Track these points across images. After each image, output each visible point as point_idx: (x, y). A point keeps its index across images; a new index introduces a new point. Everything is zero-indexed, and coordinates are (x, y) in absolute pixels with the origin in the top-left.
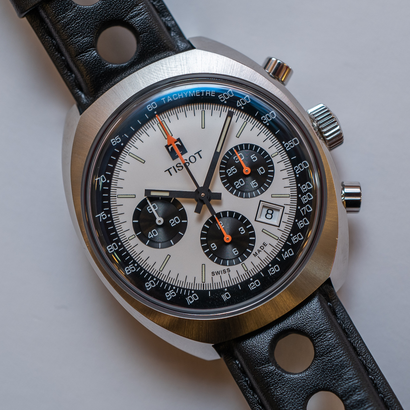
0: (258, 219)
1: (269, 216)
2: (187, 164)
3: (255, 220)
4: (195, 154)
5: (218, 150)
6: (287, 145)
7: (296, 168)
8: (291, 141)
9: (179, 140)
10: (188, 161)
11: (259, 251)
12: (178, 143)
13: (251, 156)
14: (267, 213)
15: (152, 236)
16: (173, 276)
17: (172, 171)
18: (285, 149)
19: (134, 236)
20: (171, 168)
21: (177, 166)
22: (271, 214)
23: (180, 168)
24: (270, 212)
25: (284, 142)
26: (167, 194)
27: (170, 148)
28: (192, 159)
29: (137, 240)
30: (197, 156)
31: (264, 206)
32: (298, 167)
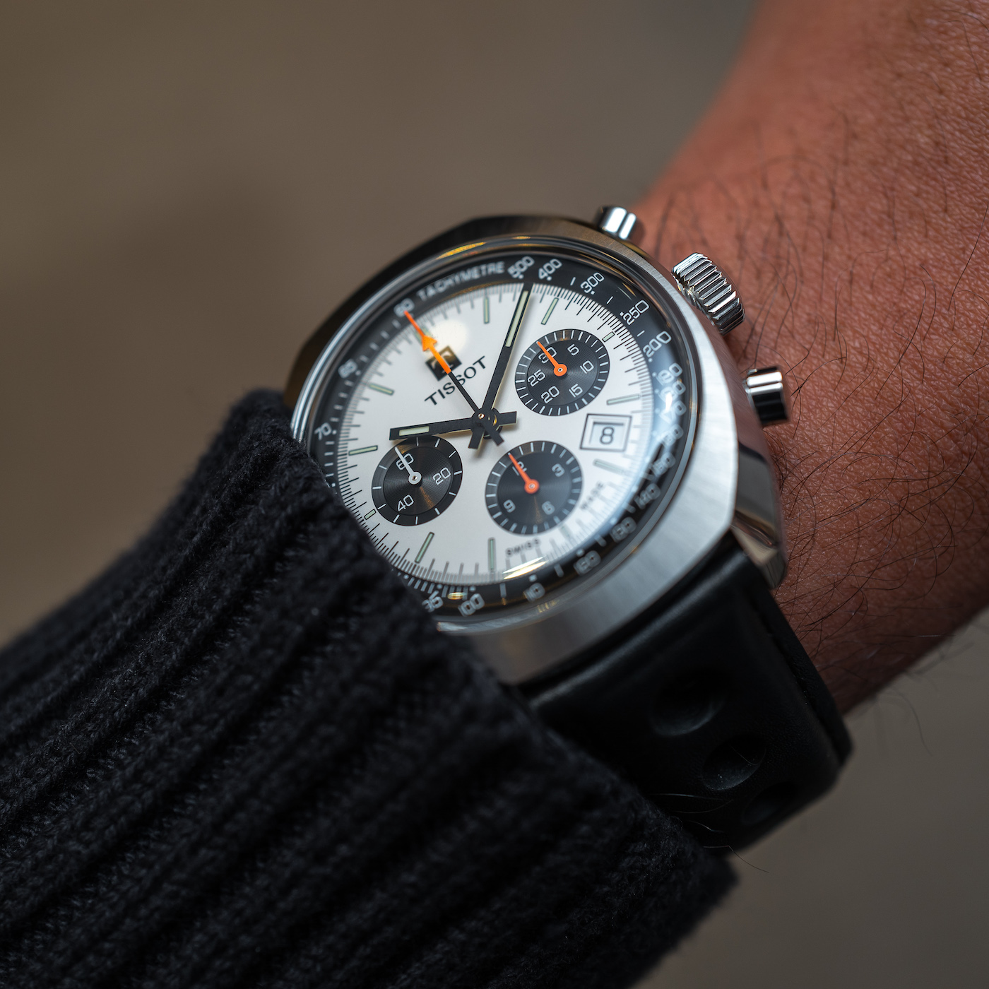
0: (586, 445)
1: (606, 439)
2: (461, 382)
3: (581, 448)
4: (474, 364)
5: (508, 344)
6: (628, 317)
7: (647, 349)
8: (633, 308)
9: (448, 349)
10: (463, 377)
11: (590, 499)
12: (447, 353)
13: (569, 349)
14: (604, 434)
15: (404, 507)
16: (439, 567)
17: (437, 397)
18: (624, 323)
19: (373, 512)
20: (435, 393)
21: (445, 389)
22: (611, 435)
23: (451, 390)
24: (608, 431)
25: (622, 314)
26: (426, 430)
27: (433, 364)
28: (470, 373)
29: (378, 518)
30: (478, 367)
31: (595, 423)
32: (650, 346)
